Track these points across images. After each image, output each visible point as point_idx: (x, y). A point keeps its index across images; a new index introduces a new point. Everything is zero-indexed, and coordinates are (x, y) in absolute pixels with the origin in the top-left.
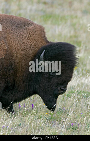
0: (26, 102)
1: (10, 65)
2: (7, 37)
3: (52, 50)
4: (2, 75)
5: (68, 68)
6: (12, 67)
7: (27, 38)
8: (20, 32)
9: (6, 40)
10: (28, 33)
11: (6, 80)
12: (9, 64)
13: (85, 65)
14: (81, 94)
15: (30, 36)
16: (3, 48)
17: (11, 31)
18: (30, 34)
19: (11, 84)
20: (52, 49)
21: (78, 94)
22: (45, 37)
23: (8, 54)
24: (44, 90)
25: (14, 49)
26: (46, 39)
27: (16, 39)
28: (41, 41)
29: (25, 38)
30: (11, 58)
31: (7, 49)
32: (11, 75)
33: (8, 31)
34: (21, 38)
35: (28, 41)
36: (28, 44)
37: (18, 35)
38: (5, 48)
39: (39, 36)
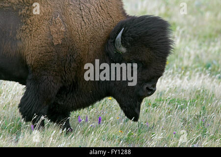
0: (91, 114)
1: (70, 55)
2: (65, 13)
3: (135, 27)
4: (57, 71)
5: (159, 57)
6: (73, 58)
7: (97, 12)
8: (86, 4)
9: (63, 16)
10: (97, 4)
11: (62, 79)
12: (68, 53)
13: (181, 60)
14: (174, 104)
15: (102, 9)
16: (59, 30)
17: (71, 3)
18: (101, 6)
19: (70, 84)
20: (135, 25)
21: (169, 103)
22: (122, 9)
23: (67, 38)
24: (122, 90)
25: (75, 31)
26: (124, 13)
27: (78, 15)
28: (117, 15)
29: (94, 12)
30: (71, 44)
31: (65, 30)
32: (72, 69)
33: (67, 3)
34: (87, 13)
35: (98, 16)
36: (98, 21)
37: (82, 8)
38: (63, 29)
39: (115, 9)
